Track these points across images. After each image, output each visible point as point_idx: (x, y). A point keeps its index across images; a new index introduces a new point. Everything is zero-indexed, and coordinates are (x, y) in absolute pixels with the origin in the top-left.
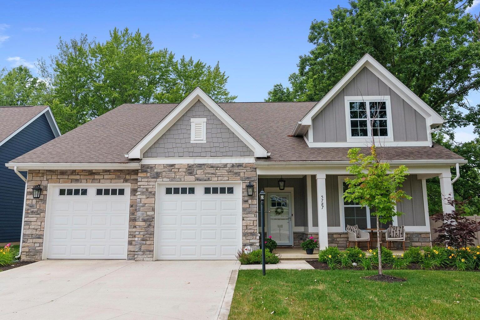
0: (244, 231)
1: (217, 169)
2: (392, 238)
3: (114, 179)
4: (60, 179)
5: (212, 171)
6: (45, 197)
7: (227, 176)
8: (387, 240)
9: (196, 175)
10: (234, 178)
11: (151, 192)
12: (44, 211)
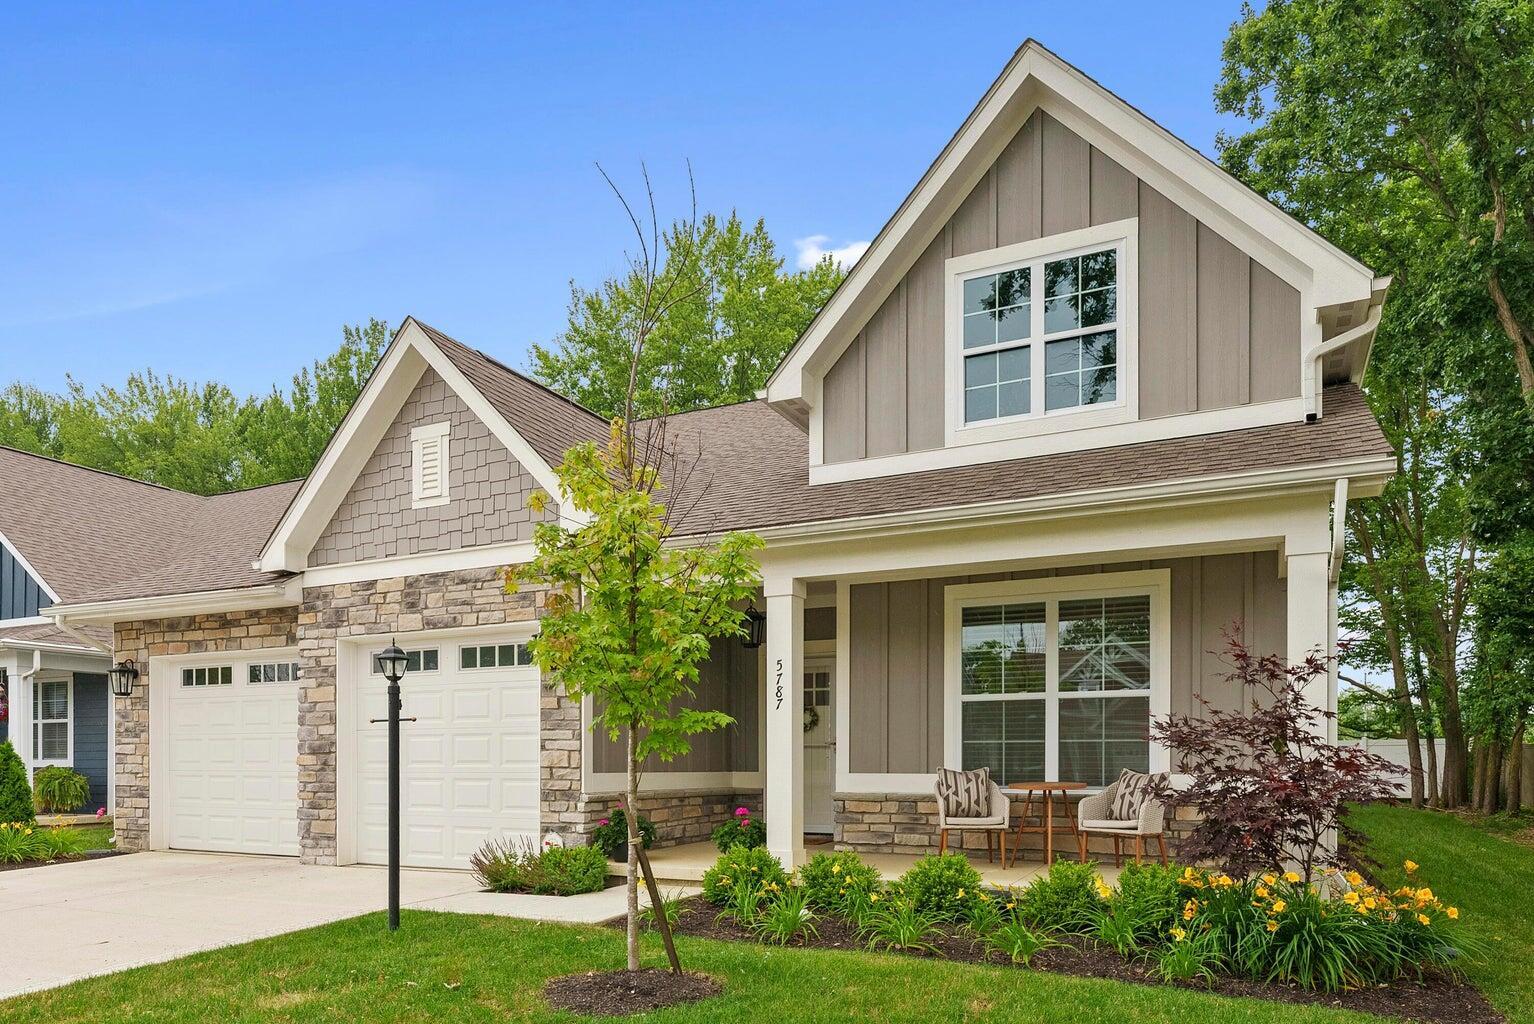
0: (545, 785)
1: (475, 588)
2: (1116, 819)
3: (269, 636)
4: (168, 642)
5: (461, 593)
6: (146, 691)
7: (502, 607)
8: (1080, 828)
9: (425, 611)
10: (519, 613)
11: (325, 670)
12: (145, 729)
